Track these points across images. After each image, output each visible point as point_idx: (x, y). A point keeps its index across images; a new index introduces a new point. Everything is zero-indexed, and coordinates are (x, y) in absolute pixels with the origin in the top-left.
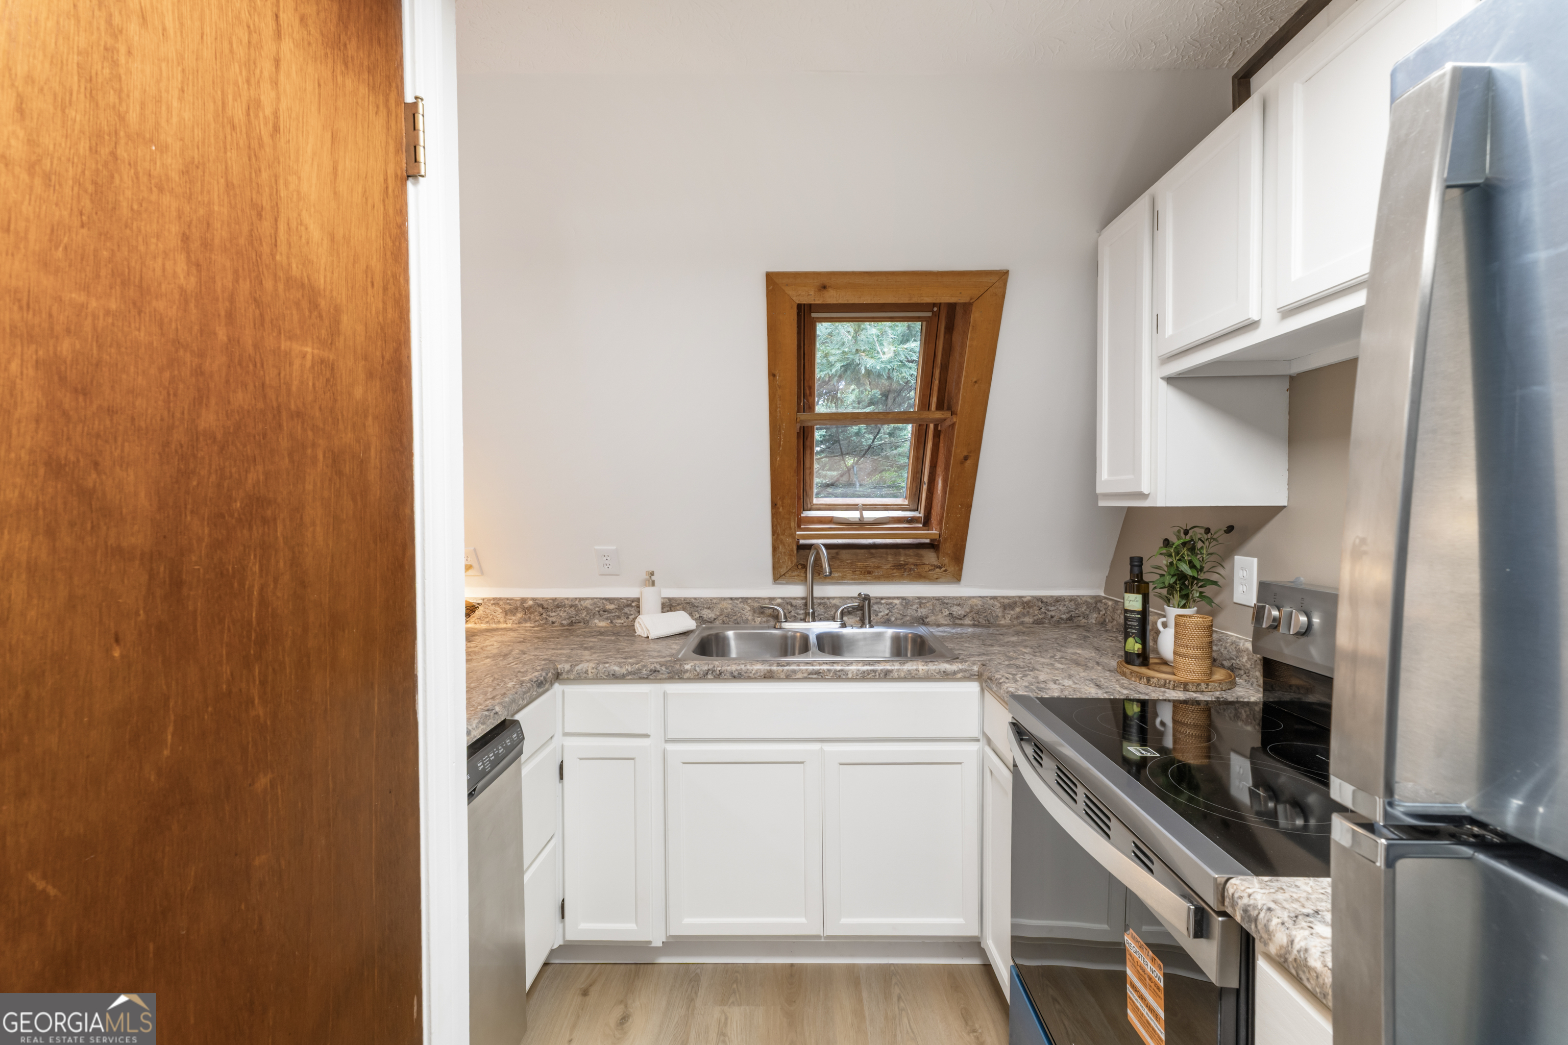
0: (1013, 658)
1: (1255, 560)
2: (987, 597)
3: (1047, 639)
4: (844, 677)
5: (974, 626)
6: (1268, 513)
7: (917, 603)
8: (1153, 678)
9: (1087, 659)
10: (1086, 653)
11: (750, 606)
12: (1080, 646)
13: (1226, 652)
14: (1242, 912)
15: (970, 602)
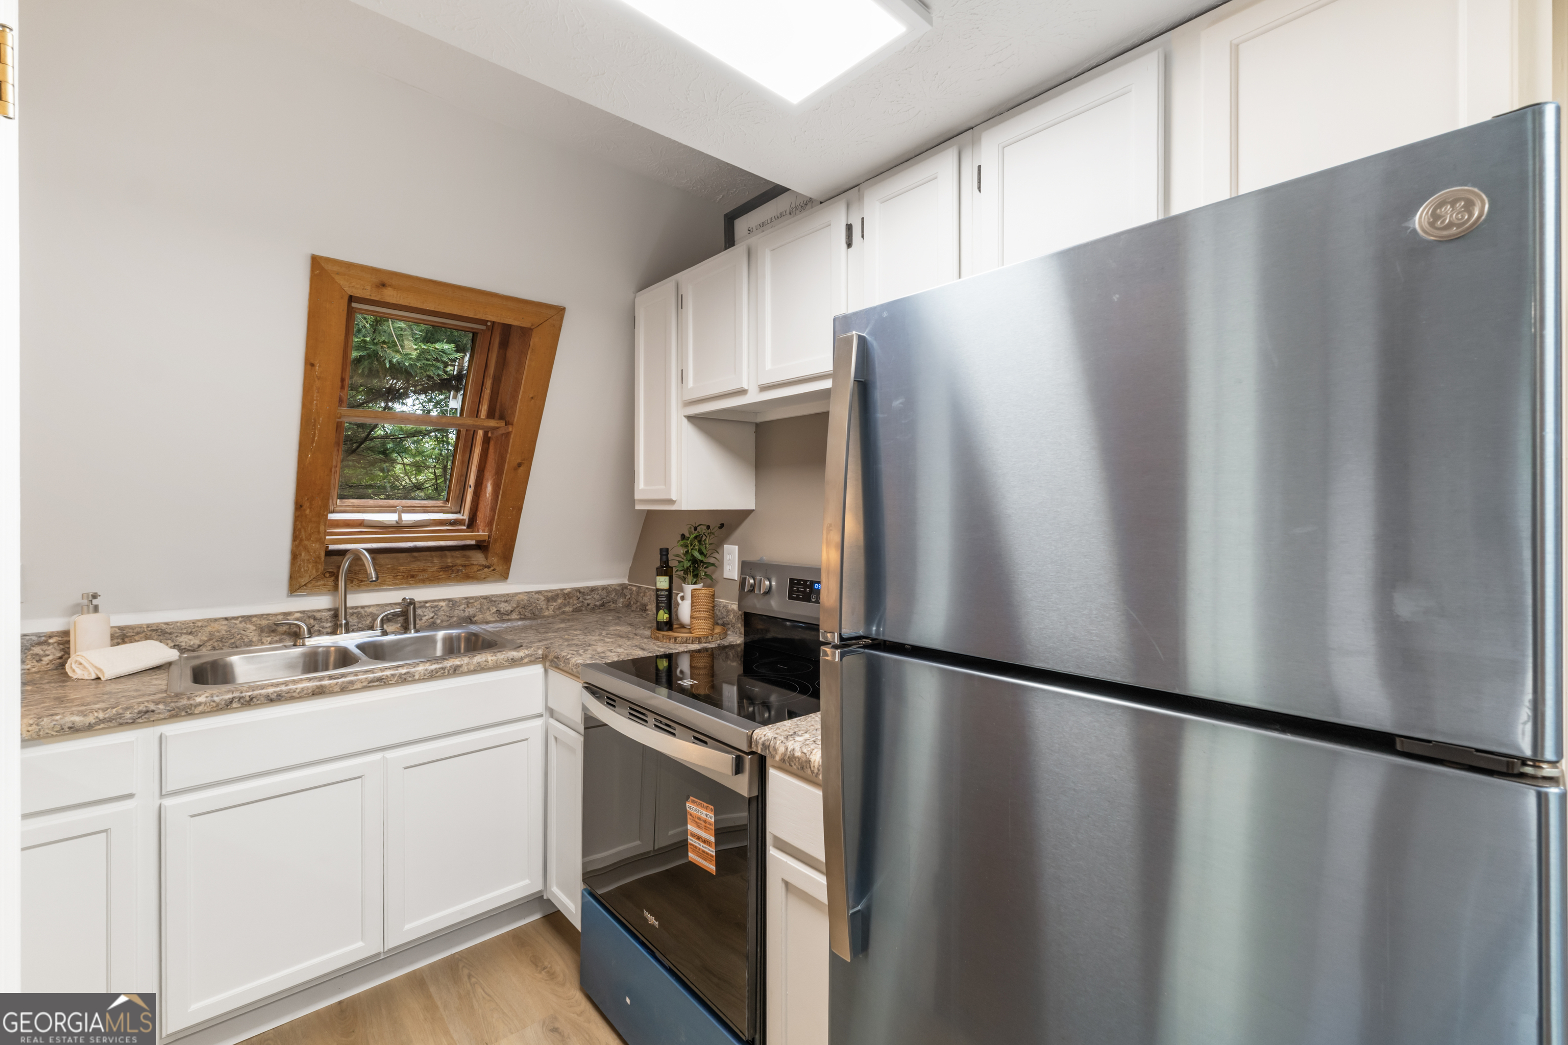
0: (570, 640)
1: (737, 547)
2: (532, 592)
3: (590, 622)
4: (410, 679)
5: (521, 619)
6: (743, 515)
7: (464, 604)
8: (679, 637)
9: (626, 632)
10: (624, 629)
11: (255, 625)
12: (617, 624)
13: (720, 614)
14: (761, 746)
15: (517, 598)
